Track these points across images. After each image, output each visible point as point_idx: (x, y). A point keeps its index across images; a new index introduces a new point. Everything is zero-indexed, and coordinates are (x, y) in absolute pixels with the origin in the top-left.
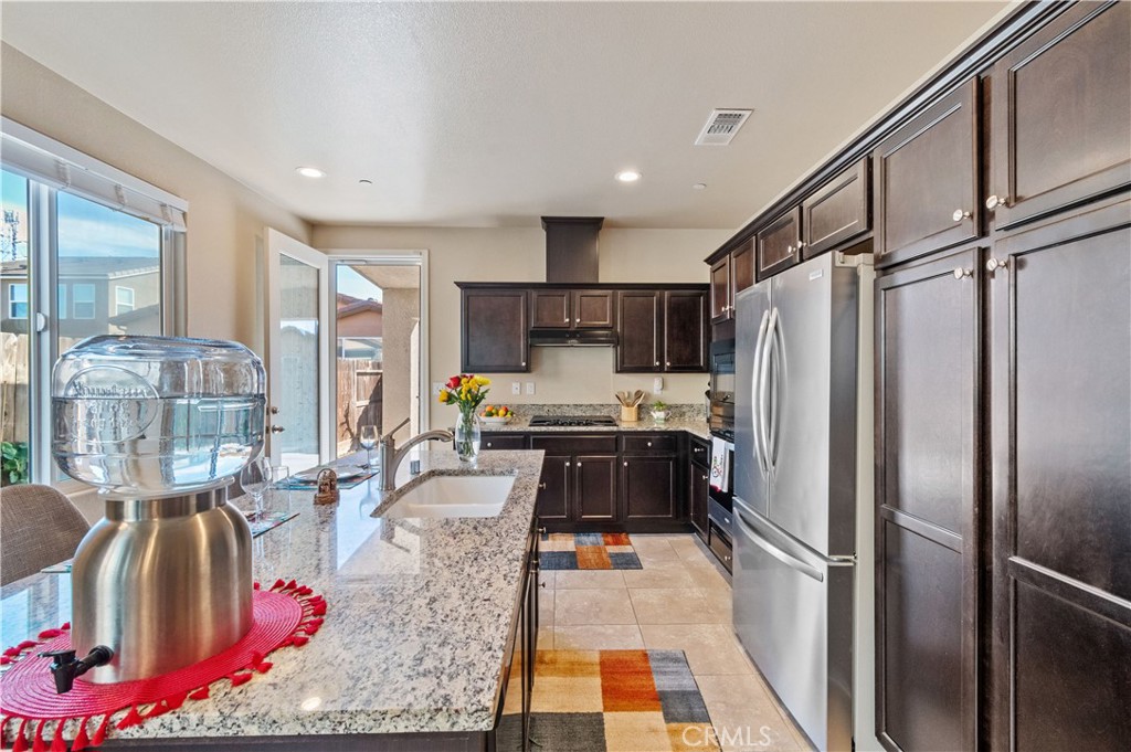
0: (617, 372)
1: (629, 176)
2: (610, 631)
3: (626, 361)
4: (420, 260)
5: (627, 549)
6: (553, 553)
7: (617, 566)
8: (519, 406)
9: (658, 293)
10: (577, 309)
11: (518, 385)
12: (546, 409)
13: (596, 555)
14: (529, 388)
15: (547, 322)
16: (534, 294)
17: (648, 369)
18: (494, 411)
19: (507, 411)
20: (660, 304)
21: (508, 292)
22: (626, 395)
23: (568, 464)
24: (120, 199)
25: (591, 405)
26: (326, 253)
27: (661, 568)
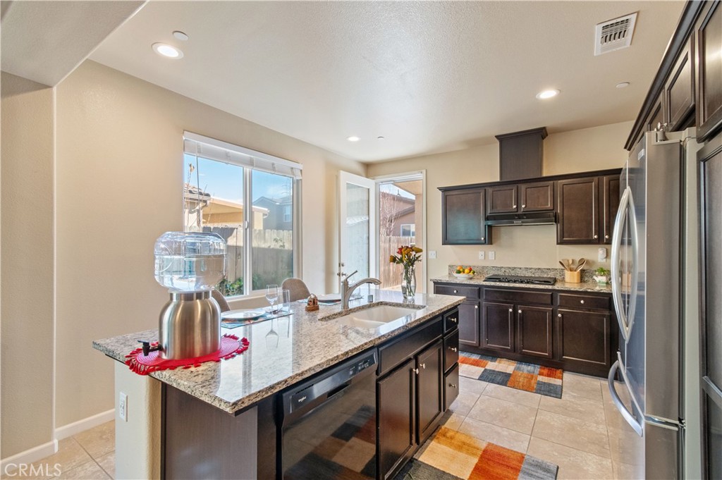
0: (558, 244)
1: (548, 94)
2: (505, 433)
3: (565, 234)
4: (420, 176)
5: (557, 382)
6: (494, 371)
7: (538, 391)
8: (483, 267)
9: (596, 179)
10: (523, 198)
11: (483, 253)
12: (503, 270)
13: (526, 380)
14: (491, 254)
15: (500, 210)
16: (490, 190)
17: (589, 242)
18: (461, 270)
19: (471, 270)
20: (599, 187)
21: (471, 191)
22: (571, 262)
23: (511, 310)
24: (274, 169)
25: (539, 269)
26: (374, 179)
27: (578, 402)
